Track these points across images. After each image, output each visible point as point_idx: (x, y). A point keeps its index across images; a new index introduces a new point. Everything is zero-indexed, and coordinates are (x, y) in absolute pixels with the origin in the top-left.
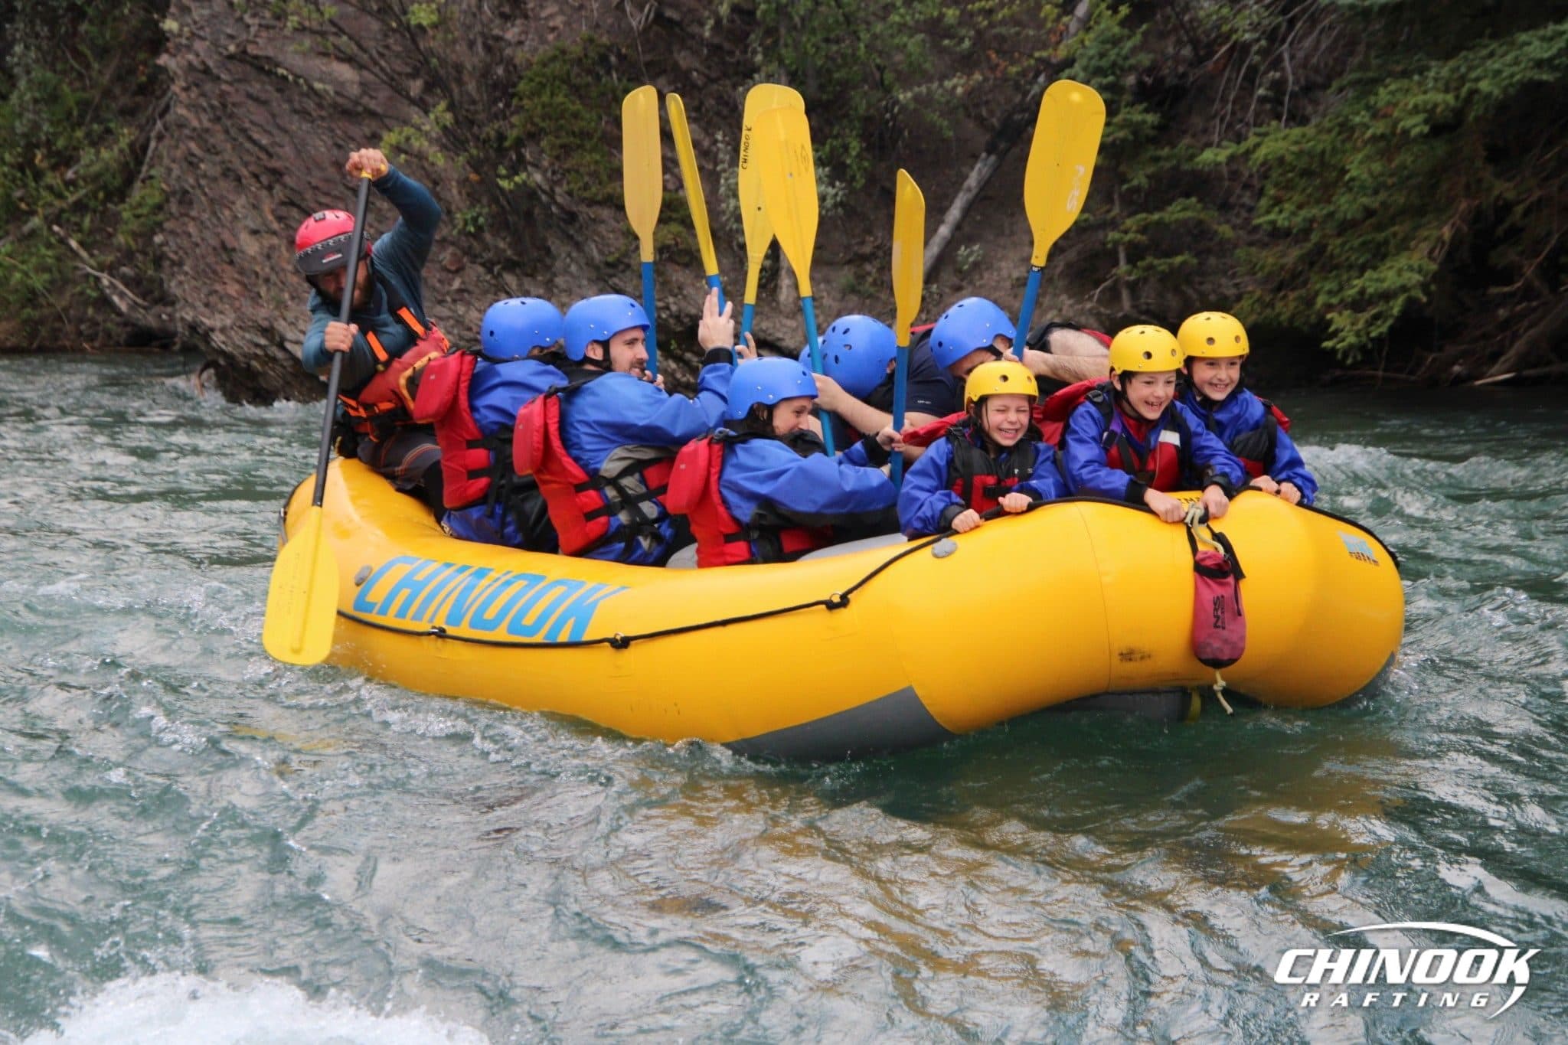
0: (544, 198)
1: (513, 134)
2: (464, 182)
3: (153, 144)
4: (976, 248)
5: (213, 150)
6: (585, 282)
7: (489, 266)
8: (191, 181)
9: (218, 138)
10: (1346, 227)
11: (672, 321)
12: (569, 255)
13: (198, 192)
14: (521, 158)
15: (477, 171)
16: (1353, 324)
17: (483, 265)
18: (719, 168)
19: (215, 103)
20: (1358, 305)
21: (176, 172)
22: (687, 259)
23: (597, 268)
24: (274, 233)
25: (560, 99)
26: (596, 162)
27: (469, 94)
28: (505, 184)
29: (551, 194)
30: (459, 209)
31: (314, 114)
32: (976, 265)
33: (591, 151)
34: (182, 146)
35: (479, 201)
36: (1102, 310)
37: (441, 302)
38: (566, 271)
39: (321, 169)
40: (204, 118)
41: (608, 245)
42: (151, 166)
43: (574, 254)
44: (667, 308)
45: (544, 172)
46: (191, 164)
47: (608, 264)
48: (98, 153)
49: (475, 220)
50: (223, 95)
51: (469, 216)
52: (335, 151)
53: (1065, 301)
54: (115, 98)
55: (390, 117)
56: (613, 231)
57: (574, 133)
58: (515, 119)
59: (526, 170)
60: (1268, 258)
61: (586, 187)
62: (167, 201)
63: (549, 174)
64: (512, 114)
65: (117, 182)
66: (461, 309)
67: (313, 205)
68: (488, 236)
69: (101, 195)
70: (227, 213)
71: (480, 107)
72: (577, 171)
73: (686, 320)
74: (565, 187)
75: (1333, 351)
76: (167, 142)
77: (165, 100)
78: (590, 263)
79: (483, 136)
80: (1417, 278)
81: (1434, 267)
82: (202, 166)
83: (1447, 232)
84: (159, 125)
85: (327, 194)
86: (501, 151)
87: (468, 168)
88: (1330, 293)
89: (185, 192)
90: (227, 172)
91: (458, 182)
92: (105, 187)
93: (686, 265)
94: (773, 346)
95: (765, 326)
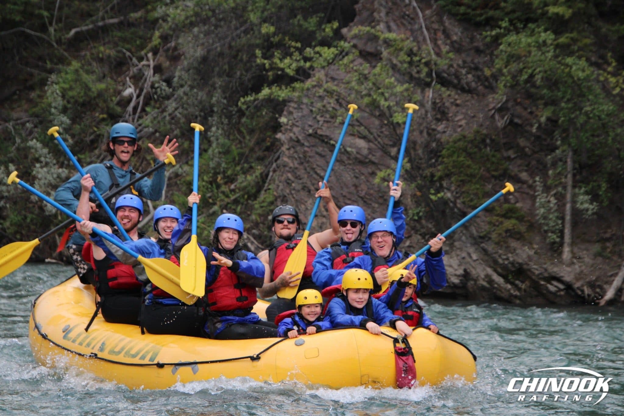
0: (451, 205)
1: (439, 174)
2: (414, 196)
3: (271, 174)
5: (298, 178)
6: (469, 245)
8: (288, 191)
9: (301, 172)
11: (510, 265)
12: (462, 232)
13: (291, 196)
14: (441, 186)
15: (420, 191)
17: (420, 235)
18: (537, 194)
19: (301, 156)
21: (281, 187)
22: (518, 236)
23: (474, 238)
24: (324, 216)
25: (461, 159)
26: (477, 189)
27: (418, 155)
28: (433, 197)
29: (455, 203)
30: (411, 208)
31: (346, 162)
33: (475, 184)
34: (285, 176)
35: (420, 205)
38: (460, 239)
39: (347, 187)
40: (296, 162)
41: (481, 228)
42: (269, 184)
43: (464, 232)
44: (507, 259)
45: (452, 193)
46: (288, 183)
47: (481, 237)
48: (246, 177)
49: (418, 214)
50: (305, 152)
51: (415, 212)
52: (354, 179)
54: (255, 152)
55: (382, 165)
56: (483, 222)
57: (467, 175)
58: (439, 167)
59: (443, 191)
61: (472, 200)
62: (276, 200)
63: (454, 193)
64: (439, 165)
65: (254, 191)
67: (343, 204)
68: (423, 222)
69: (246, 196)
70: (303, 206)
71: (423, 161)
72: (468, 193)
73: (517, 265)
74: (462, 200)
76: (277, 173)
77: (278, 154)
78: (472, 236)
79: (424, 175)
82: (293, 185)
84: (274, 165)
85: (349, 199)
86: (432, 182)
87: (416, 189)
89: (285, 196)
90: (304, 188)
91: (411, 195)
92: (247, 193)
93: (518, 239)
94: (559, 280)
95: (555, 270)
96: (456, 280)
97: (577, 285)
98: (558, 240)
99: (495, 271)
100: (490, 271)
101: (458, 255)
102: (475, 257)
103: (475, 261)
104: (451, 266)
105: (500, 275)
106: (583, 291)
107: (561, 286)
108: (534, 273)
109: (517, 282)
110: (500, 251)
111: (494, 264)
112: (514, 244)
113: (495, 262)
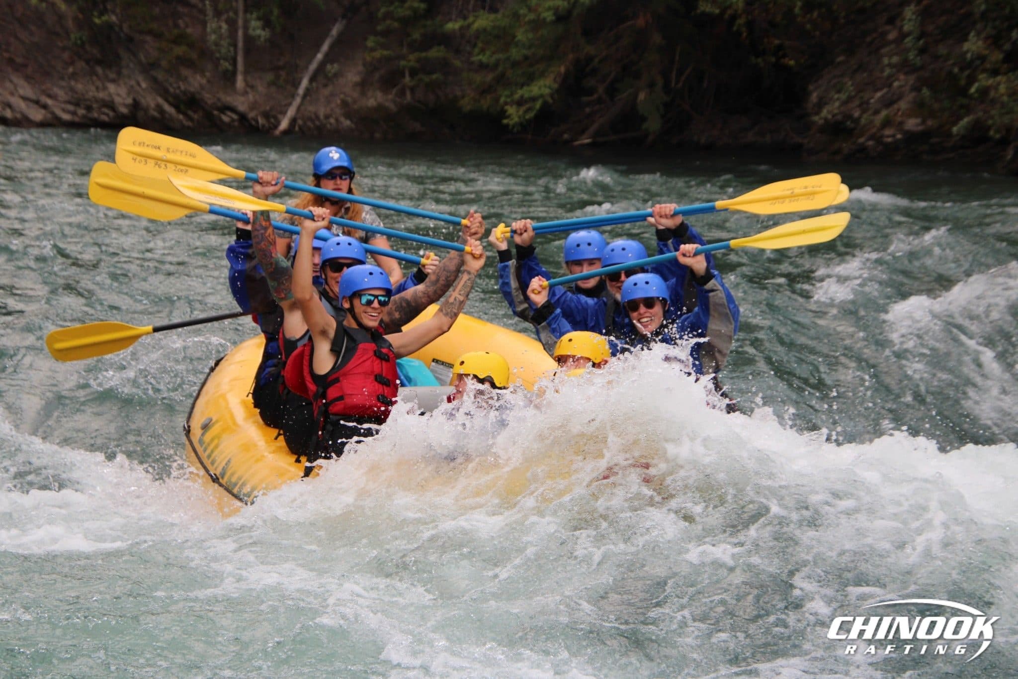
0: (117, 29)
2: (76, 19)
4: (336, 65)
6: (137, 73)
7: (87, 62)
10: (515, 64)
11: (181, 95)
12: (129, 58)
14: (105, 8)
15: (82, 14)
16: (518, 112)
17: (85, 61)
18: (207, 18)
20: (520, 103)
22: (189, 64)
23: (143, 66)
26: (144, 12)
28: (96, 21)
29: (121, 27)
30: (73, 32)
32: (336, 75)
35: (83, 29)
36: (398, 100)
37: (62, 78)
38: (128, 66)
43: (132, 58)
44: (179, 88)
45: (117, 16)
47: (150, 65)
49: (81, 38)
51: (78, 36)
53: (379, 95)
56: (151, 47)
59: (107, 14)
60: (478, 78)
61: (138, 24)
63: (120, 17)
66: (73, 83)
68: (87, 47)
72: (134, 16)
73: (189, 95)
74: (128, 24)
75: (507, 126)
78: (140, 63)
80: (547, 91)
81: (556, 86)
83: (562, 69)
86: (95, 3)
87: (78, 11)
88: (507, 96)
91: (72, 18)
93: (189, 67)
94: (233, 110)
95: (229, 99)
96: (124, 110)
97: (251, 115)
98: (230, 68)
99: (167, 100)
100: (160, 100)
101: (125, 84)
102: (144, 85)
103: (143, 90)
104: (118, 95)
105: (171, 104)
106: (257, 122)
107: (235, 117)
108: (206, 103)
109: (190, 113)
110: (171, 80)
111: (164, 93)
112: (185, 72)
113: (166, 91)
